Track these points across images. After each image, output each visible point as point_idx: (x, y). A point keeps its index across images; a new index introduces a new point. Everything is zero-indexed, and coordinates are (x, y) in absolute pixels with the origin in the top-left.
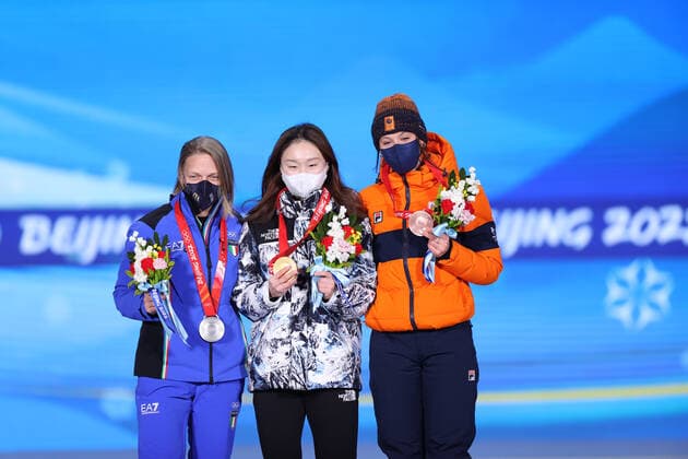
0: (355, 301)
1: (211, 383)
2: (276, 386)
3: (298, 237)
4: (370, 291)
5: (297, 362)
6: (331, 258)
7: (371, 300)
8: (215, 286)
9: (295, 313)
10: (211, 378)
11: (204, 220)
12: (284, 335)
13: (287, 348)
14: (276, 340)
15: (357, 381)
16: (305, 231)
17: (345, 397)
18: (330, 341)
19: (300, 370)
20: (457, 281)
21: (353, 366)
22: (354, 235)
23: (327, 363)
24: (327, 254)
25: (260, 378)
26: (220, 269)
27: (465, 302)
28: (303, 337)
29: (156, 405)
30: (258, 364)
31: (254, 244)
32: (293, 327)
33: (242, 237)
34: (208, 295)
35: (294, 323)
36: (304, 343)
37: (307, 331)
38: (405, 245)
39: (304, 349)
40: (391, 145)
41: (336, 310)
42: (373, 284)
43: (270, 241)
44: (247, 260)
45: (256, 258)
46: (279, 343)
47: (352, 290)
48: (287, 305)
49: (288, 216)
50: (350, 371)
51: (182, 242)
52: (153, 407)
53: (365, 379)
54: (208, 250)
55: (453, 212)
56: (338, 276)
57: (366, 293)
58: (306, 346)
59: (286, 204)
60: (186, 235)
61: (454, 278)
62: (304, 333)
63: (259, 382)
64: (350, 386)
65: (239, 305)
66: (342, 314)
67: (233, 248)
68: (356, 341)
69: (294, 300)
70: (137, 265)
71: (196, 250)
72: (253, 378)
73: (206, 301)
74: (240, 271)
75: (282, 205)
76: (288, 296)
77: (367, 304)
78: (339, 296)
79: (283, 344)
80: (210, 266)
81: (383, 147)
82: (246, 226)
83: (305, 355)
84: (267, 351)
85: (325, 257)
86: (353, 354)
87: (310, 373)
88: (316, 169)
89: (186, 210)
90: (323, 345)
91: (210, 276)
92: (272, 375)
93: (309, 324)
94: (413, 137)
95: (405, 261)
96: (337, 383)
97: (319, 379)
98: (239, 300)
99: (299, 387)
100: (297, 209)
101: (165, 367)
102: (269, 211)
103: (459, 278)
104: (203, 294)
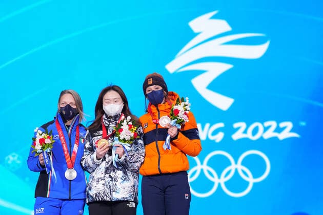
0: (134, 160)
1: (69, 200)
2: (98, 200)
3: (109, 133)
4: (142, 157)
5: (107, 188)
6: (122, 138)
7: (143, 161)
8: (73, 155)
9: (107, 166)
10: (70, 197)
11: (68, 126)
12: (102, 176)
13: (103, 182)
14: (99, 178)
15: (136, 198)
16: (113, 131)
17: (130, 205)
18: (123, 179)
19: (108, 191)
20: (180, 153)
21: (134, 191)
22: (133, 128)
23: (122, 189)
24: (120, 136)
25: (91, 197)
26: (75, 148)
27: (184, 162)
28: (110, 177)
29: (43, 209)
30: (90, 190)
31: (91, 138)
32: (106, 172)
33: (86, 136)
34: (69, 159)
35: (107, 170)
36: (110, 179)
37: (112, 174)
38: (157, 135)
39: (111, 182)
40: (151, 91)
41: (125, 163)
42: (143, 155)
43: (97, 136)
44: (87, 145)
45: (91, 144)
46: (100, 179)
47: (132, 155)
48: (104, 162)
49: (106, 125)
50: (132, 193)
51: (58, 135)
52: (41, 210)
53: (140, 198)
54: (70, 140)
55: (179, 114)
56: (126, 147)
57: (140, 158)
58: (112, 180)
59: (105, 120)
60: (60, 132)
61: (179, 150)
62: (111, 175)
63: (91, 198)
64: (133, 200)
65: (83, 165)
66: (128, 166)
67: (82, 140)
68: (136, 180)
69: (107, 160)
70: (37, 141)
71: (64, 139)
72: (88, 197)
73: (69, 162)
74: (85, 150)
75: (104, 120)
76: (105, 158)
77: (140, 163)
78: (126, 156)
79: (102, 180)
80: (71, 146)
81: (147, 93)
82: (88, 131)
83: (112, 185)
84: (94, 184)
85: (119, 137)
86: (134, 186)
87: (114, 193)
88: (118, 103)
89: (61, 121)
90: (120, 180)
91: (71, 150)
92: (96, 194)
93: (114, 171)
94: (161, 88)
95: (157, 143)
96: (126, 198)
97: (117, 196)
98: (83, 163)
99: (108, 199)
100: (110, 122)
101: (48, 192)
102: (98, 124)
103: (182, 151)
104: (67, 158)
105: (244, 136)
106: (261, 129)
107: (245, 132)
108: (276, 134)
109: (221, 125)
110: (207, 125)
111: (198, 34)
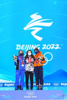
1: (23, 70)
18: (32, 67)
19: (29, 70)
23: (32, 69)
63: (26, 71)
70: (14, 57)
94: (37, 51)
105: (46, 48)
106: (50, 46)
107: (46, 47)
108: (54, 48)
109: (39, 45)
110: (35, 45)
111: (33, 19)
